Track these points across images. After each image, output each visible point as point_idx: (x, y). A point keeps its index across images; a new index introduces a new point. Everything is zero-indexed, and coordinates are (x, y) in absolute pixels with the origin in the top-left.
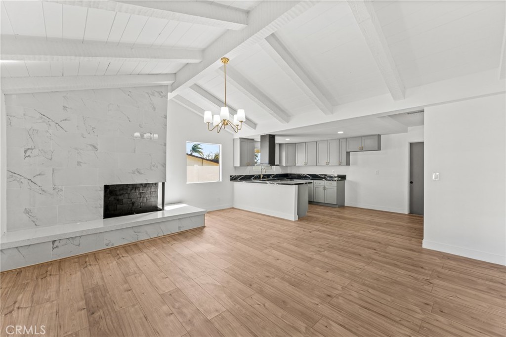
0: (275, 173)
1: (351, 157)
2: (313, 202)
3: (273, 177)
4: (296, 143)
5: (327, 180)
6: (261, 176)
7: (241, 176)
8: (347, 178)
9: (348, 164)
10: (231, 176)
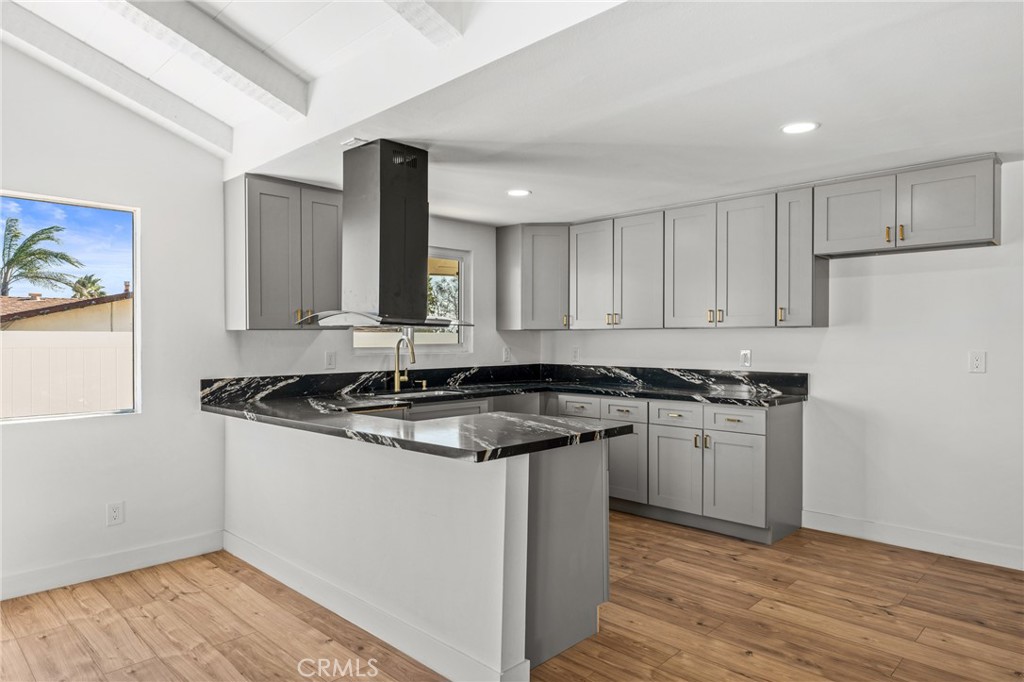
0: (476, 363)
1: (834, 283)
2: (648, 506)
3: (466, 382)
4: (568, 225)
5: (714, 400)
6: (398, 379)
7: (276, 380)
8: (815, 389)
9: (820, 319)
10: (206, 384)
